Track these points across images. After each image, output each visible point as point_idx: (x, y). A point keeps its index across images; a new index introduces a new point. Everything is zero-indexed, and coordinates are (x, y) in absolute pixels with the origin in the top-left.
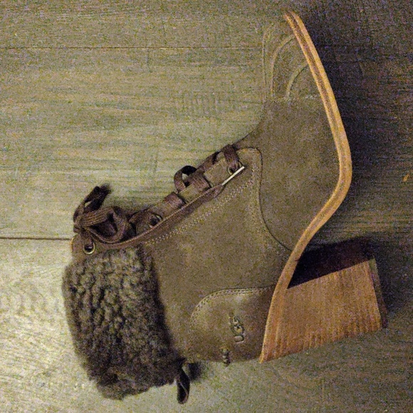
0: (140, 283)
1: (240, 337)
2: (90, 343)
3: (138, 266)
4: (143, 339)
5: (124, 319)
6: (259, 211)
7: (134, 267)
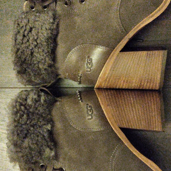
0: (50, 29)
1: (89, 69)
2: (18, 50)
3: (51, 21)
4: (43, 55)
5: (37, 43)
6: (119, 8)
7: (49, 21)
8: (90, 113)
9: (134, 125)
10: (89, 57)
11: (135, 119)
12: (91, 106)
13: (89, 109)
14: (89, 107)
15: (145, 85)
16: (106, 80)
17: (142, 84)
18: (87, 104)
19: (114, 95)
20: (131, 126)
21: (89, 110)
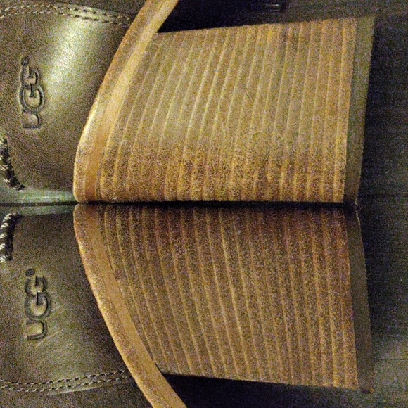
8: (39, 312)
9: (230, 364)
10: (26, 60)
11: (235, 335)
12: (44, 279)
13: (34, 291)
14: (37, 284)
15: (282, 181)
16: (110, 164)
17: (269, 176)
18: (30, 273)
19: (151, 228)
20: (220, 369)
21: (33, 297)
